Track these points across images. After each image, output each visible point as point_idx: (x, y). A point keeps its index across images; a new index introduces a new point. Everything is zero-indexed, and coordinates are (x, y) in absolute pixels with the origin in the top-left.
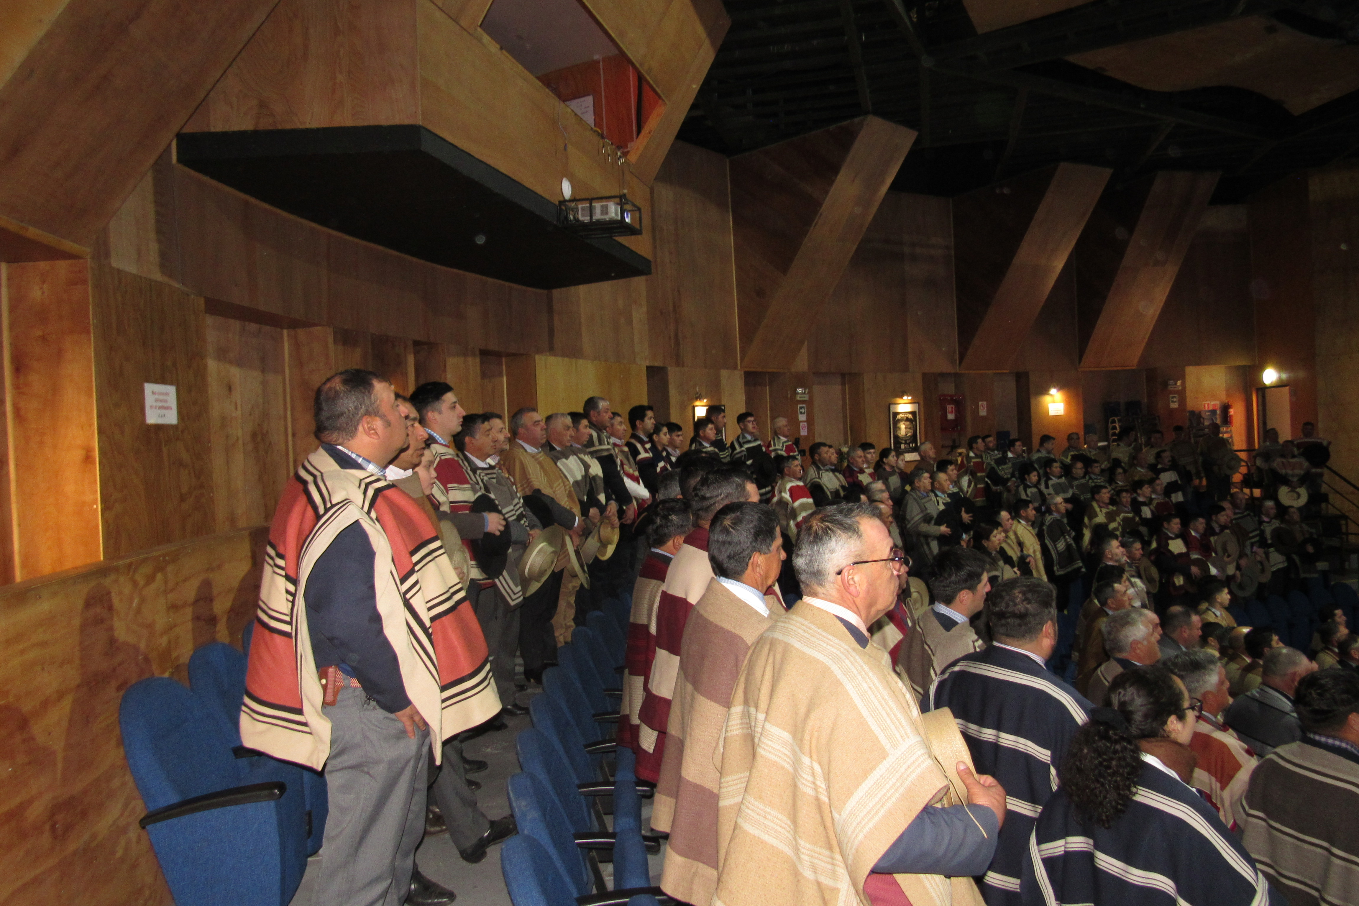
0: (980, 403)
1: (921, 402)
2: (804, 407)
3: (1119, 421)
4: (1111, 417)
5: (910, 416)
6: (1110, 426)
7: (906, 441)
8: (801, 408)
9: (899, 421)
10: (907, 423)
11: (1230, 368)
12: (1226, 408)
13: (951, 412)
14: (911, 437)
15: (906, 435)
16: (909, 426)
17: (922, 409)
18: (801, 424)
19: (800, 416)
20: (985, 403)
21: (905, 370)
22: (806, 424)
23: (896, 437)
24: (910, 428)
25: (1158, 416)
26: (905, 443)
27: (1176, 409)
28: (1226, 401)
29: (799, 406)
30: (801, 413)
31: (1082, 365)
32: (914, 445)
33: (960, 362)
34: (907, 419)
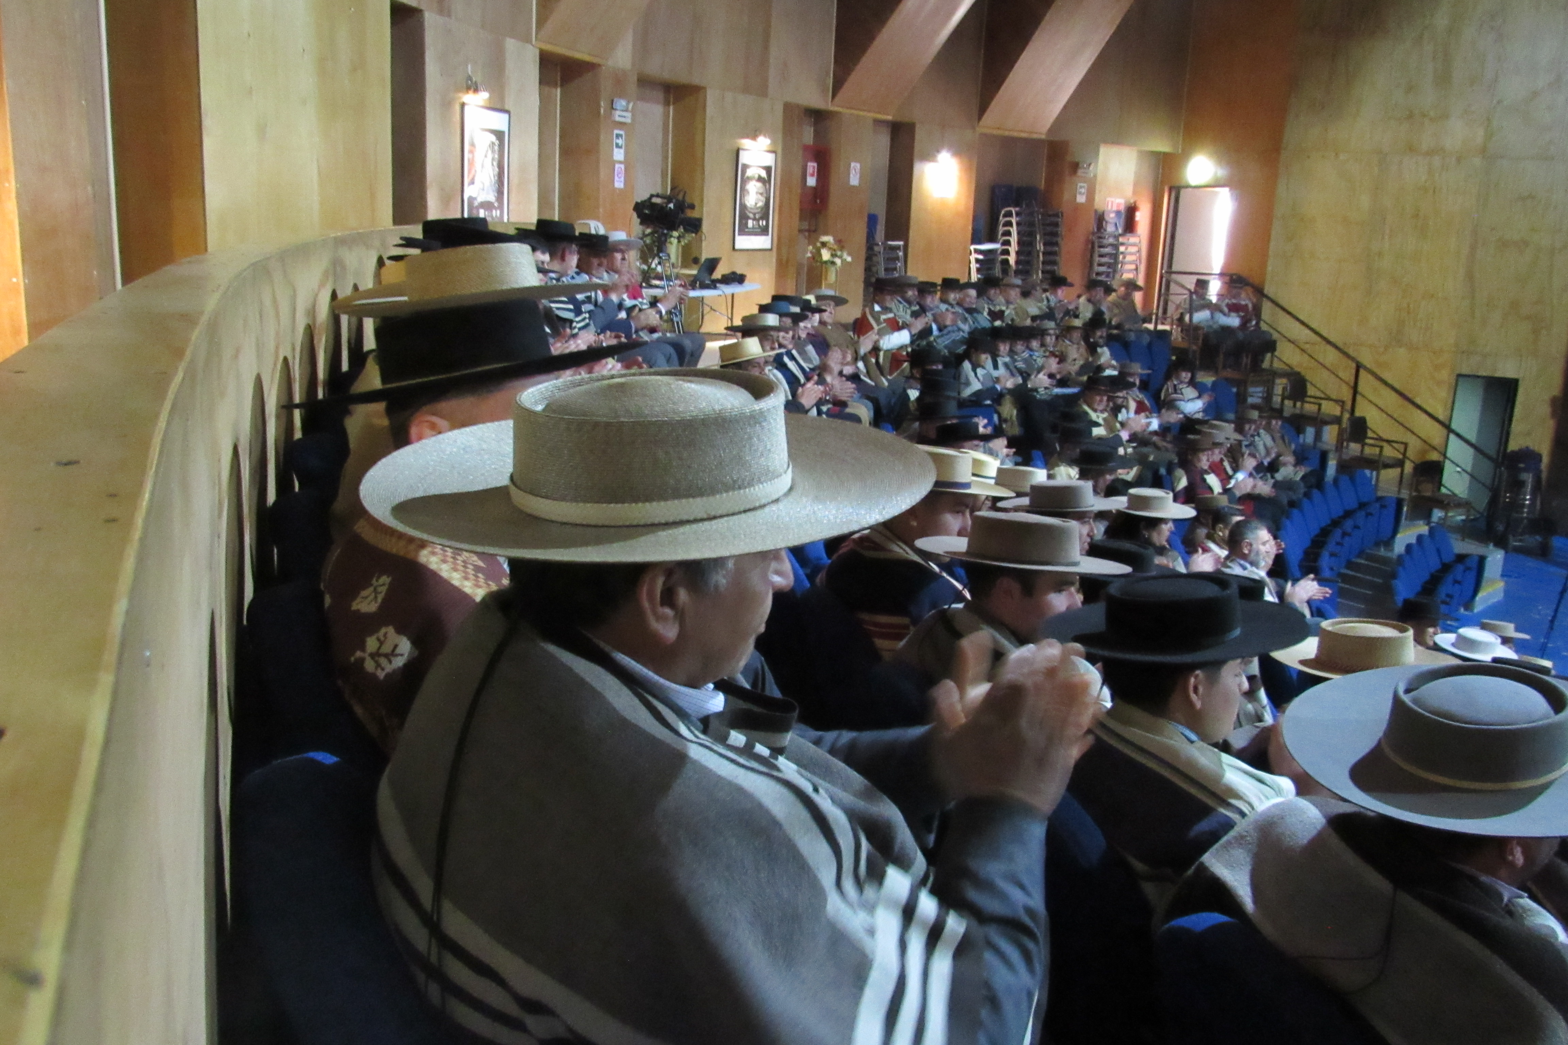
0: (853, 165)
1: (780, 151)
2: (621, 136)
3: (1018, 214)
4: (1003, 207)
5: (764, 174)
6: (1002, 220)
7: (754, 214)
8: (618, 136)
9: (749, 179)
10: (759, 185)
11: (1142, 154)
12: (1131, 211)
13: (812, 175)
14: (762, 208)
15: (756, 204)
16: (761, 191)
17: (779, 164)
18: (617, 166)
19: (616, 150)
20: (858, 165)
21: (762, 91)
22: (623, 166)
23: (743, 207)
24: (761, 194)
25: (1062, 213)
26: (754, 219)
27: (1082, 204)
28: (1132, 201)
29: (616, 132)
30: (618, 146)
31: (981, 123)
32: (764, 223)
33: (834, 96)
34: (760, 179)
